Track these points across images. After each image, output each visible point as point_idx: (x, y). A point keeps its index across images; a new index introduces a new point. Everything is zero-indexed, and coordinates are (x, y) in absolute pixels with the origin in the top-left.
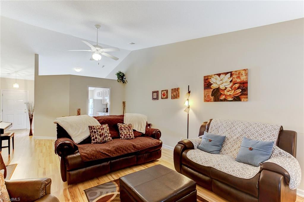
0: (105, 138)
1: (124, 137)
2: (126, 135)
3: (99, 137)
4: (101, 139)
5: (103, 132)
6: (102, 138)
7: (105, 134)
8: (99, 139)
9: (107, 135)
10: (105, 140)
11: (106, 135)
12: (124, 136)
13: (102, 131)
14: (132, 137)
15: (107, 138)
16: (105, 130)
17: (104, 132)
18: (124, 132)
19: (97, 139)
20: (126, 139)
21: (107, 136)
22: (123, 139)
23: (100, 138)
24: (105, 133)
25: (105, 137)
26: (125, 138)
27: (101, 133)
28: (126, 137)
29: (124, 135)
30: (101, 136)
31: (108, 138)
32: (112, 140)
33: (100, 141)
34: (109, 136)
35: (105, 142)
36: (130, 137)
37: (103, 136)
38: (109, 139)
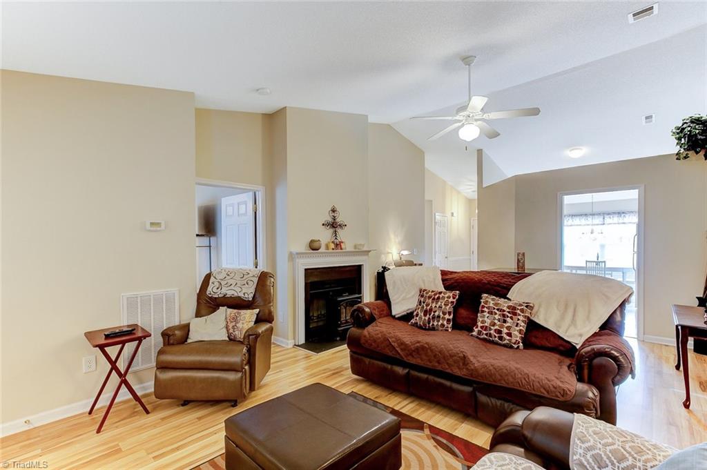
0: (434, 321)
1: (480, 333)
2: (485, 330)
3: (422, 314)
4: (425, 319)
5: (434, 305)
6: (427, 318)
7: (435, 312)
8: (421, 318)
9: (441, 315)
10: (433, 324)
11: (437, 314)
12: (479, 329)
13: (432, 302)
14: (510, 340)
15: (438, 321)
16: (439, 303)
17: (436, 307)
18: (486, 319)
19: (417, 318)
20: (484, 340)
21: (439, 317)
22: (477, 337)
23: (423, 318)
24: (436, 309)
25: (433, 318)
26: (482, 337)
27: (428, 308)
28: (486, 334)
29: (482, 327)
30: (426, 313)
31: (440, 323)
32: (448, 330)
33: (421, 324)
34: (444, 318)
35: (433, 329)
36: (501, 338)
37: (430, 315)
38: (443, 325)
